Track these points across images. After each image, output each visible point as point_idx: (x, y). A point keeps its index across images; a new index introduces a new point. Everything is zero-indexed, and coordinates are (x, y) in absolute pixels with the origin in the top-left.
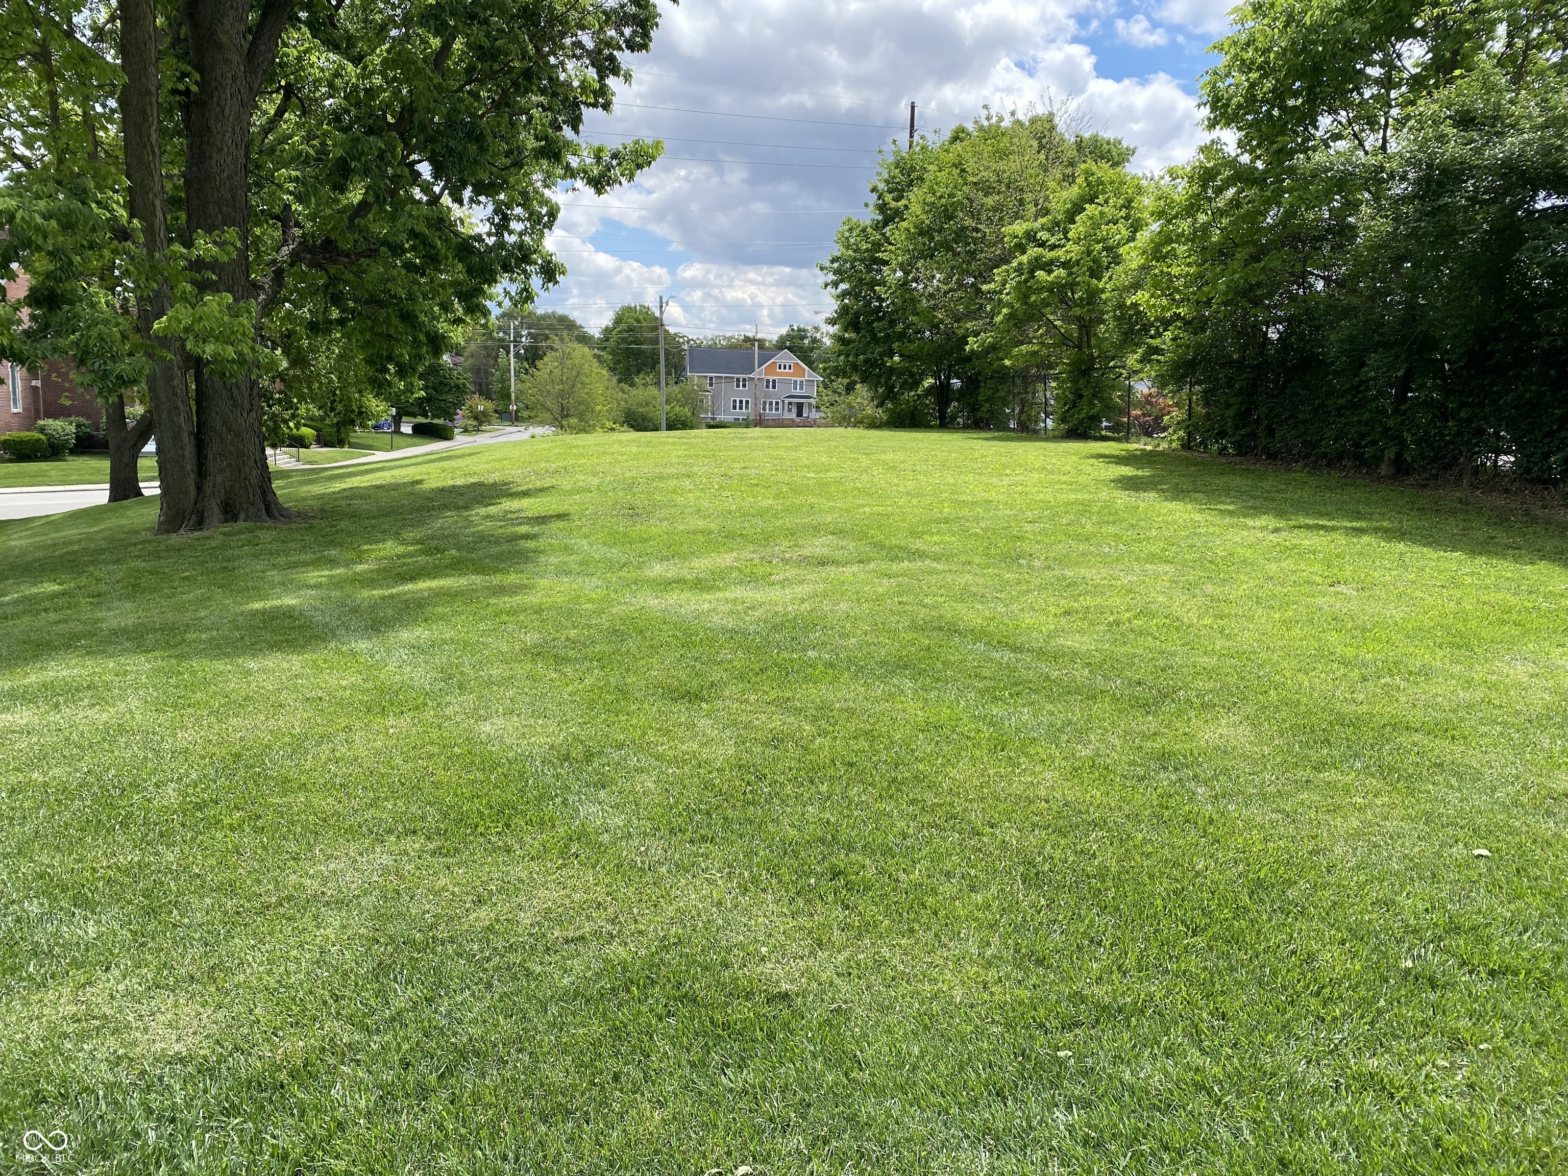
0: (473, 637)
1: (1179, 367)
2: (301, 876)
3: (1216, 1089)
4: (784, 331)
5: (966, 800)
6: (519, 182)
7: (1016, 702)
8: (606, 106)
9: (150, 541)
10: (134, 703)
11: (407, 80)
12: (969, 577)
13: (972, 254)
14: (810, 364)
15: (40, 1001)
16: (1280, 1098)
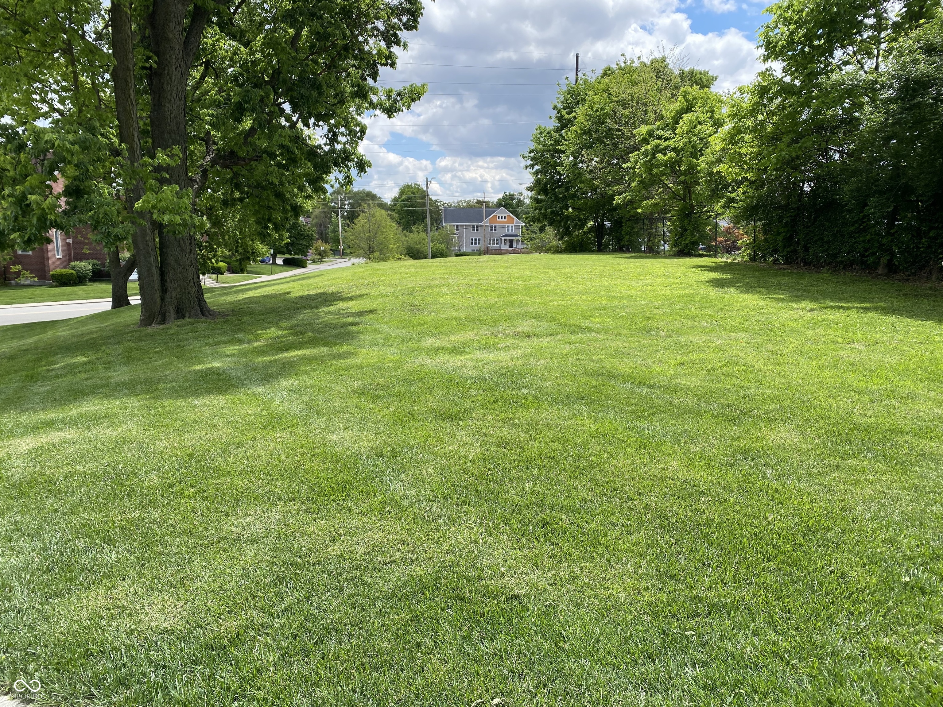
0: (324, 384)
1: (747, 210)
2: (230, 526)
3: (786, 655)
4: (501, 196)
5: (623, 479)
6: (342, 112)
7: (652, 419)
8: (393, 65)
9: (136, 331)
10: (132, 425)
11: (276, 55)
12: (619, 343)
13: (616, 145)
14: (517, 216)
15: (87, 597)
16: (827, 662)
